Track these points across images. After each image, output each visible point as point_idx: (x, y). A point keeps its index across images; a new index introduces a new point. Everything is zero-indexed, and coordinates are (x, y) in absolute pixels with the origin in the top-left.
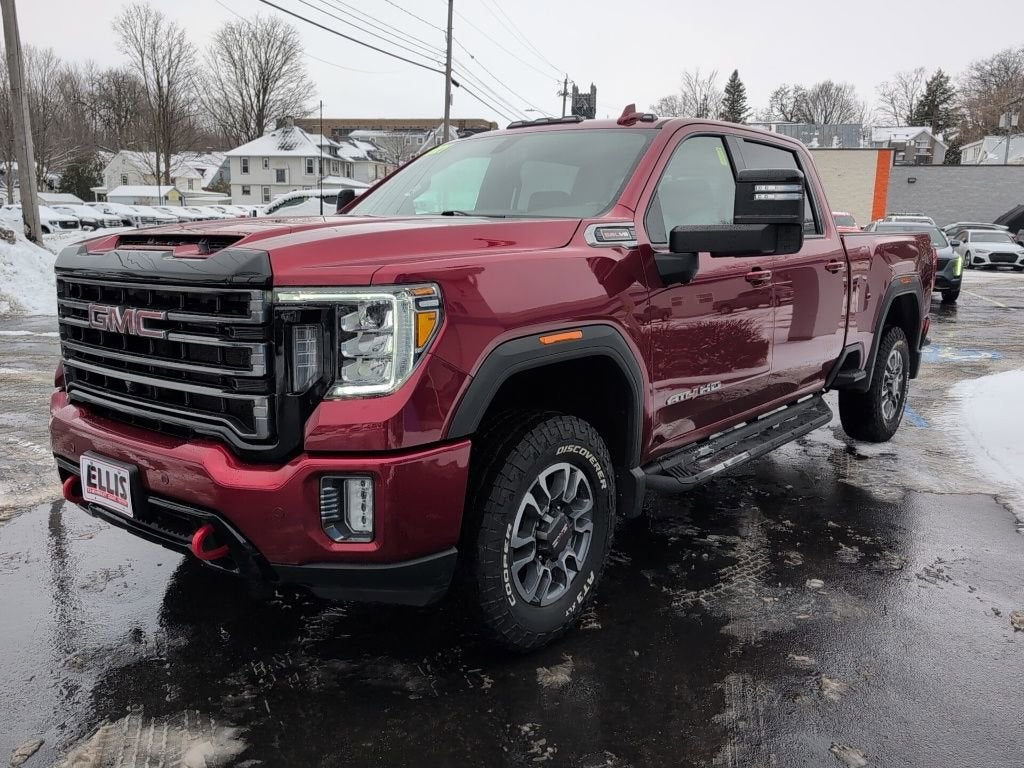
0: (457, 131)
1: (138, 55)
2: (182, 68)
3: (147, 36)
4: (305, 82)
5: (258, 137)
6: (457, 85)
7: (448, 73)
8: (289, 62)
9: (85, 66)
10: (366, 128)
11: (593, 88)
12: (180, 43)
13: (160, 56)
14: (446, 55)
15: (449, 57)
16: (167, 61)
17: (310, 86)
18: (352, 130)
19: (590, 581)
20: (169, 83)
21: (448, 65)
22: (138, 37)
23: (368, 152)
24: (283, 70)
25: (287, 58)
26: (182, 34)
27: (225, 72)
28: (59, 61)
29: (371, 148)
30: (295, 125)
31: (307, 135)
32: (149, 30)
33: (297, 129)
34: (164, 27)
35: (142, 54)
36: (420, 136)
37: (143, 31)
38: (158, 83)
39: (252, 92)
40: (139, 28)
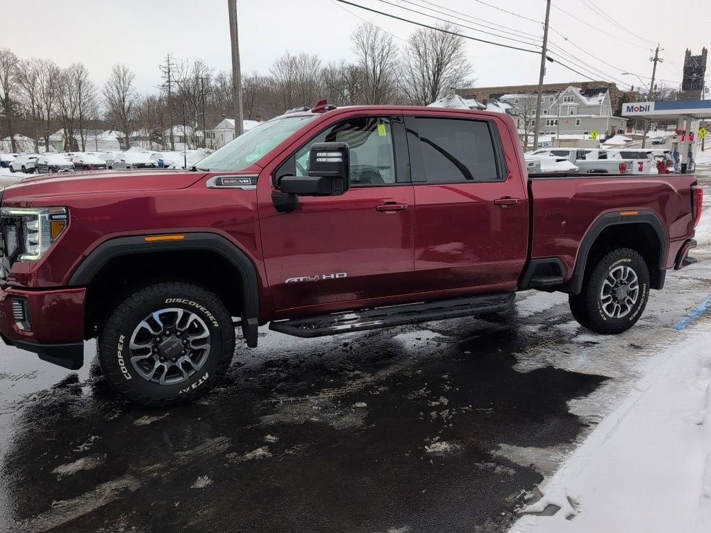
0: (580, 91)
1: (364, 55)
2: (389, 60)
3: (370, 42)
4: (465, 64)
5: (432, 102)
6: (551, 60)
7: (543, 53)
8: (456, 51)
9: (339, 63)
10: (514, 93)
11: (705, 51)
12: (389, 44)
13: (376, 54)
14: (543, 40)
15: (545, 42)
16: (380, 57)
17: (469, 67)
18: (503, 94)
19: (204, 378)
20: (381, 71)
21: (544, 47)
22: (365, 43)
23: (507, 110)
24: (452, 56)
25: (455, 48)
26: (390, 40)
27: (414, 61)
28: (320, 62)
29: (508, 106)
30: (456, 93)
31: (463, 100)
32: (372, 38)
33: (457, 96)
34: (380, 35)
35: (366, 54)
36: (551, 96)
37: (368, 39)
38: (374, 71)
39: (431, 73)
40: (365, 39)
